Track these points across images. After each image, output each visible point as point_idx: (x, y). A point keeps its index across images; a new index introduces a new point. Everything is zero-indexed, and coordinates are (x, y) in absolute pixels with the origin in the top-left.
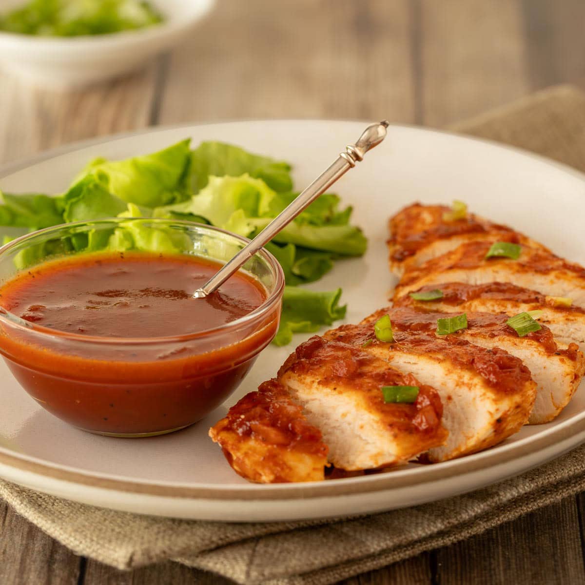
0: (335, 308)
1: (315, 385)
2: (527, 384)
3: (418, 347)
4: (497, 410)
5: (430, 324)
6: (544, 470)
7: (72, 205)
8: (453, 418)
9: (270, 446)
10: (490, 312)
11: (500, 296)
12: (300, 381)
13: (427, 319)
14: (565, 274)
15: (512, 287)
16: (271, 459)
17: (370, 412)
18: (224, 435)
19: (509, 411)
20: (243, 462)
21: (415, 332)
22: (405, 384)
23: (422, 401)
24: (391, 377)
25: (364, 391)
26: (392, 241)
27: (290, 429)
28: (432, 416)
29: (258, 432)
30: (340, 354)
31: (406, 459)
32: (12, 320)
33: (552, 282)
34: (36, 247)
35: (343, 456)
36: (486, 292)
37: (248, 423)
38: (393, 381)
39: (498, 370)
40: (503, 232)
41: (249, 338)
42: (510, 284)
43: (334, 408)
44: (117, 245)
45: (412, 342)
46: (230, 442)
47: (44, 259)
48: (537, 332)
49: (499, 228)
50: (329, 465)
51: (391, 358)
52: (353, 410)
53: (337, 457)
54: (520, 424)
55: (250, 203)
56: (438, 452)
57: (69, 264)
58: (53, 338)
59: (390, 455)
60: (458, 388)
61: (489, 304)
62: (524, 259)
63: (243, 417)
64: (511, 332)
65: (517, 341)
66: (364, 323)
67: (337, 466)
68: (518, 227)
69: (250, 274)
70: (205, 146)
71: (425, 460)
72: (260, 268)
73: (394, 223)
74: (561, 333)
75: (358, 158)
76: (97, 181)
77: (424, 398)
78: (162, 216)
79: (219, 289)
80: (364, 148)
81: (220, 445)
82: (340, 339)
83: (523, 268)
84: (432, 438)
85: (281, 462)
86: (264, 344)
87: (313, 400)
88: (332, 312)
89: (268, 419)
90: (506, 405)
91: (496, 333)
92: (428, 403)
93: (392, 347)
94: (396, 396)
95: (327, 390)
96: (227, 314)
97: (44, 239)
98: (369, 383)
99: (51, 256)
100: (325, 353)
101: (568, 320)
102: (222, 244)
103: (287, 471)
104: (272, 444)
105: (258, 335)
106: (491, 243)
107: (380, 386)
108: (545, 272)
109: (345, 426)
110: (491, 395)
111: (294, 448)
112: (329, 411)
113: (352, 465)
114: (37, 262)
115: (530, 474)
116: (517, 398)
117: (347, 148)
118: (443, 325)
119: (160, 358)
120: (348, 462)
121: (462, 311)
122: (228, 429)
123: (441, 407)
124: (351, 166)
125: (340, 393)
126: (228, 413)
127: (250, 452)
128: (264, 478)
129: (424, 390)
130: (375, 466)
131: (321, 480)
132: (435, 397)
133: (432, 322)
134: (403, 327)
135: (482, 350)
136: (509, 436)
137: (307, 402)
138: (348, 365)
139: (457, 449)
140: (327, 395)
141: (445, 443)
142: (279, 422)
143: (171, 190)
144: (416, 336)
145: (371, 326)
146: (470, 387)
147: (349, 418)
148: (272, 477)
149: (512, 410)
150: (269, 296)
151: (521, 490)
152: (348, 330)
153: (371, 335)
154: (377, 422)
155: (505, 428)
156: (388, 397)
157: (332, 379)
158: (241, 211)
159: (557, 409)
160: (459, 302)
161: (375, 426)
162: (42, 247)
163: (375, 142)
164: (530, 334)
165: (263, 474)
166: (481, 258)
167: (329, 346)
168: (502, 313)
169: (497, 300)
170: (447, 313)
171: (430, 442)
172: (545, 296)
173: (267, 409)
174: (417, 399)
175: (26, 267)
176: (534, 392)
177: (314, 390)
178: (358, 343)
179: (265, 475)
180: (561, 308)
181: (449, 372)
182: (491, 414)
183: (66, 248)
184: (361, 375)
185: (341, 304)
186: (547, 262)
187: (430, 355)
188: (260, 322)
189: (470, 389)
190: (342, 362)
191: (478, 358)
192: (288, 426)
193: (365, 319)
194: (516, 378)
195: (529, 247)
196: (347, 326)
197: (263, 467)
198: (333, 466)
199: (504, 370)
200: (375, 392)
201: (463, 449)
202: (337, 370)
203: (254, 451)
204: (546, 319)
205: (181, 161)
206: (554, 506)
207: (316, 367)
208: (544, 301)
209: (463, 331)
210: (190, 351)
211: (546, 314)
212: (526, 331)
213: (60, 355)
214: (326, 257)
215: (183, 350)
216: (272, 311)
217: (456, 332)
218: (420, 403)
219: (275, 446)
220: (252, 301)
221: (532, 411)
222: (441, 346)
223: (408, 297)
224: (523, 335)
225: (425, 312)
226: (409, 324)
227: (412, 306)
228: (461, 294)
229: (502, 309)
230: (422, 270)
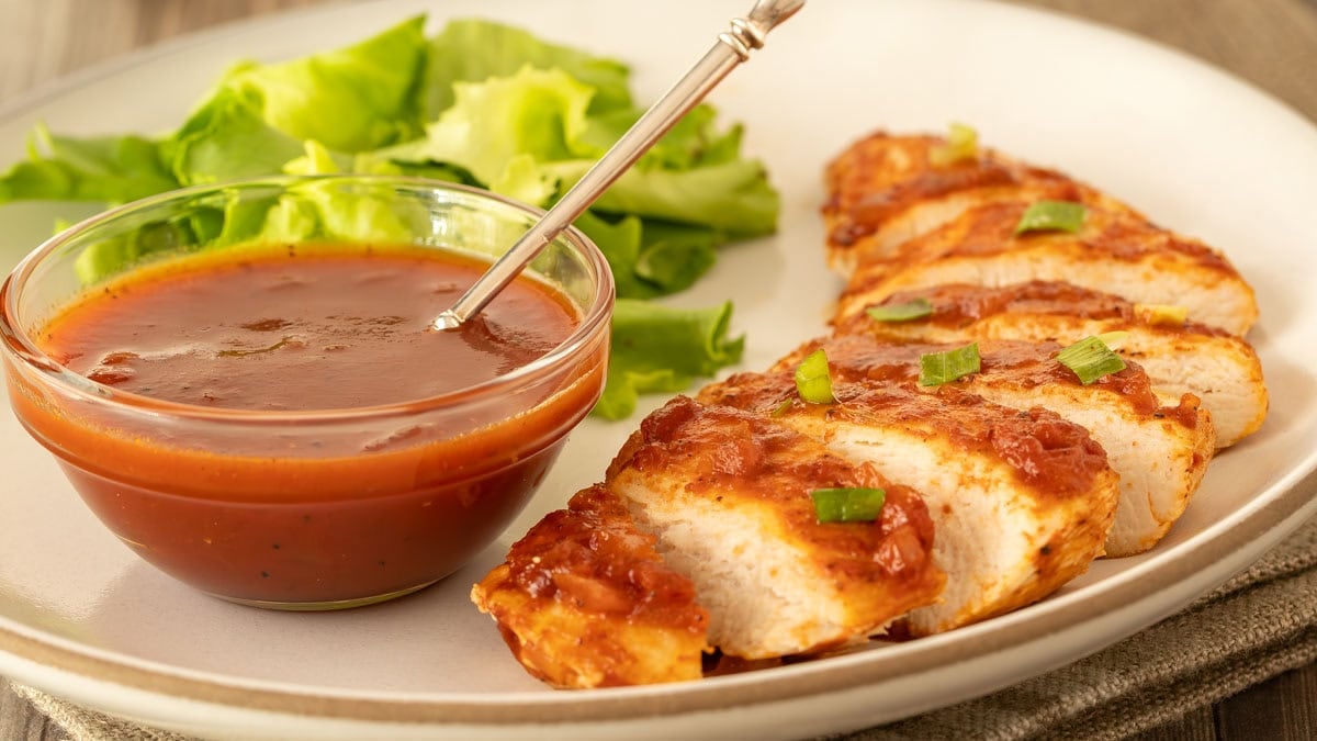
0: (720, 342)
1: (681, 492)
2: (1100, 476)
3: (883, 412)
4: (1041, 529)
5: (908, 365)
6: (1149, 654)
7: (191, 146)
8: (955, 549)
9: (592, 617)
10: (1026, 339)
11: (1044, 307)
12: (650, 486)
13: (900, 357)
14: (1172, 260)
15: (1068, 289)
16: (596, 640)
17: (790, 542)
18: (501, 598)
19: (1063, 531)
20: (540, 649)
21: (877, 383)
22: (858, 484)
23: (892, 517)
24: (829, 472)
25: (777, 502)
26: (831, 208)
27: (632, 581)
28: (915, 553)
29: (568, 590)
30: (727, 429)
31: (864, 633)
32: (70, 383)
33: (1147, 277)
34: (121, 239)
35: (739, 631)
36: (1018, 300)
37: (548, 573)
38: (832, 478)
39: (1041, 449)
40: (1050, 184)
41: (544, 404)
42: (1064, 283)
43: (718, 537)
44: (283, 229)
45: (870, 402)
46: (513, 612)
47: (136, 262)
48: (1119, 374)
49: (1042, 174)
50: (711, 650)
51: (829, 435)
52: (757, 541)
53: (727, 633)
54: (1088, 556)
55: (544, 137)
56: (926, 616)
57: (186, 270)
58: (153, 416)
59: (832, 625)
60: (962, 489)
61: (1023, 324)
62: (1092, 234)
63: (537, 560)
64: (1066, 376)
65: (1078, 392)
66: (777, 369)
67: (728, 652)
68: (1080, 171)
69: (547, 281)
70: (456, 29)
71: (901, 632)
72: (566, 267)
73: (835, 173)
74: (1166, 377)
75: (754, 43)
76: (242, 100)
77: (896, 511)
78: (375, 167)
79: (483, 311)
80: (767, 24)
81: (494, 618)
82: (730, 401)
83: (1090, 251)
84: (913, 588)
85: (615, 647)
86: (577, 416)
87: (677, 522)
88: (715, 349)
89: (586, 562)
90: (1058, 518)
91: (1037, 379)
92: (904, 520)
93: (831, 413)
94: (839, 510)
95: (704, 503)
96: (501, 360)
97: (135, 223)
98: (786, 485)
99: (149, 255)
100: (698, 430)
101: (1178, 349)
102: (489, 222)
103: (628, 663)
104: (598, 611)
105: (564, 396)
106: (1026, 205)
107: (808, 491)
108: (1134, 258)
109: (741, 572)
110: (1028, 500)
111: (640, 616)
112: (709, 543)
113: (756, 648)
114: (122, 269)
115: (1117, 654)
116: (1080, 505)
117: (733, 24)
118: (932, 366)
119: (369, 449)
120: (749, 642)
121: (968, 338)
122: (509, 585)
123: (930, 527)
124: (742, 58)
125: (730, 506)
126: (509, 552)
127: (553, 629)
128: (582, 680)
129: (895, 494)
130: (802, 648)
131: (695, 678)
132: (917, 509)
133: (911, 362)
134: (853, 374)
135: (1008, 413)
136: (1067, 580)
137: (666, 527)
138: (744, 452)
139: (964, 610)
140: (705, 511)
141: (940, 599)
142: (610, 568)
143: (391, 119)
144: (879, 391)
145: (789, 375)
146: (986, 486)
147: (749, 556)
148: (598, 677)
149: (1070, 528)
150: (584, 320)
151: (1103, 693)
152: (745, 382)
153: (790, 391)
154: (803, 562)
155: (1058, 565)
156: (823, 515)
157: (714, 481)
158: (528, 158)
159: (1162, 524)
160: (965, 321)
161: (801, 569)
162: (132, 238)
163: (789, 10)
164: (1104, 379)
165: (579, 671)
166: (1006, 234)
167: (706, 416)
168: (1048, 339)
169: (1038, 315)
170: (941, 345)
171: (910, 596)
172: (1132, 305)
173: (585, 543)
174: (882, 512)
175: (100, 279)
176: (1114, 491)
177: (678, 503)
178: (764, 408)
179: (585, 674)
180: (1164, 326)
181: (945, 458)
182: (1029, 537)
183: (182, 237)
184: (770, 470)
185: (733, 335)
186: (1138, 239)
187: (907, 426)
188: (568, 370)
189: (987, 490)
190: (732, 445)
191: (1001, 427)
192: (626, 573)
193: (780, 362)
194: (1077, 465)
195: (1101, 211)
196: (742, 377)
197: (580, 657)
198: (718, 651)
199: (1054, 451)
200: (798, 503)
201: (976, 609)
202: (723, 463)
203: (562, 626)
204: (1136, 350)
205: (406, 58)
206: (1170, 727)
207: (681, 458)
208: (1132, 314)
209: (972, 378)
210: (431, 433)
211: (1137, 339)
212: (1096, 373)
213: (168, 449)
214: (700, 240)
215: (415, 433)
216: (591, 348)
217: (959, 381)
218: (889, 521)
219: (603, 616)
220: (546, 331)
221: (1112, 530)
222: (927, 408)
223: (863, 316)
224: (1089, 382)
225: (898, 343)
226: (864, 367)
227: (871, 333)
228: (967, 305)
229: (1050, 333)
230: (890, 262)
